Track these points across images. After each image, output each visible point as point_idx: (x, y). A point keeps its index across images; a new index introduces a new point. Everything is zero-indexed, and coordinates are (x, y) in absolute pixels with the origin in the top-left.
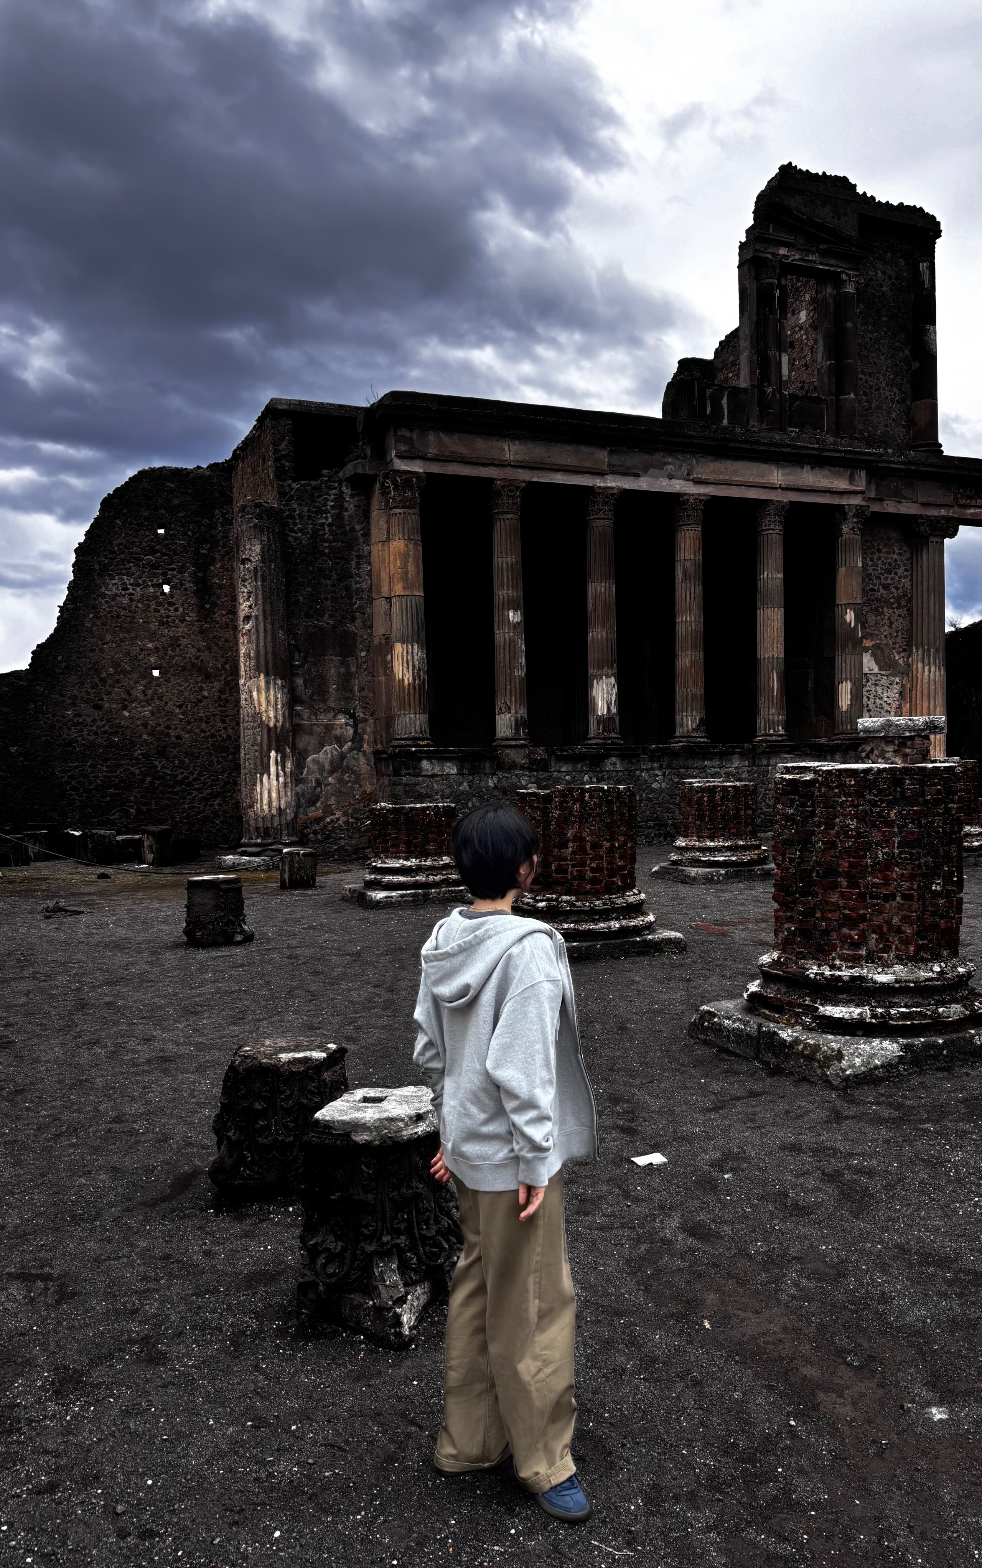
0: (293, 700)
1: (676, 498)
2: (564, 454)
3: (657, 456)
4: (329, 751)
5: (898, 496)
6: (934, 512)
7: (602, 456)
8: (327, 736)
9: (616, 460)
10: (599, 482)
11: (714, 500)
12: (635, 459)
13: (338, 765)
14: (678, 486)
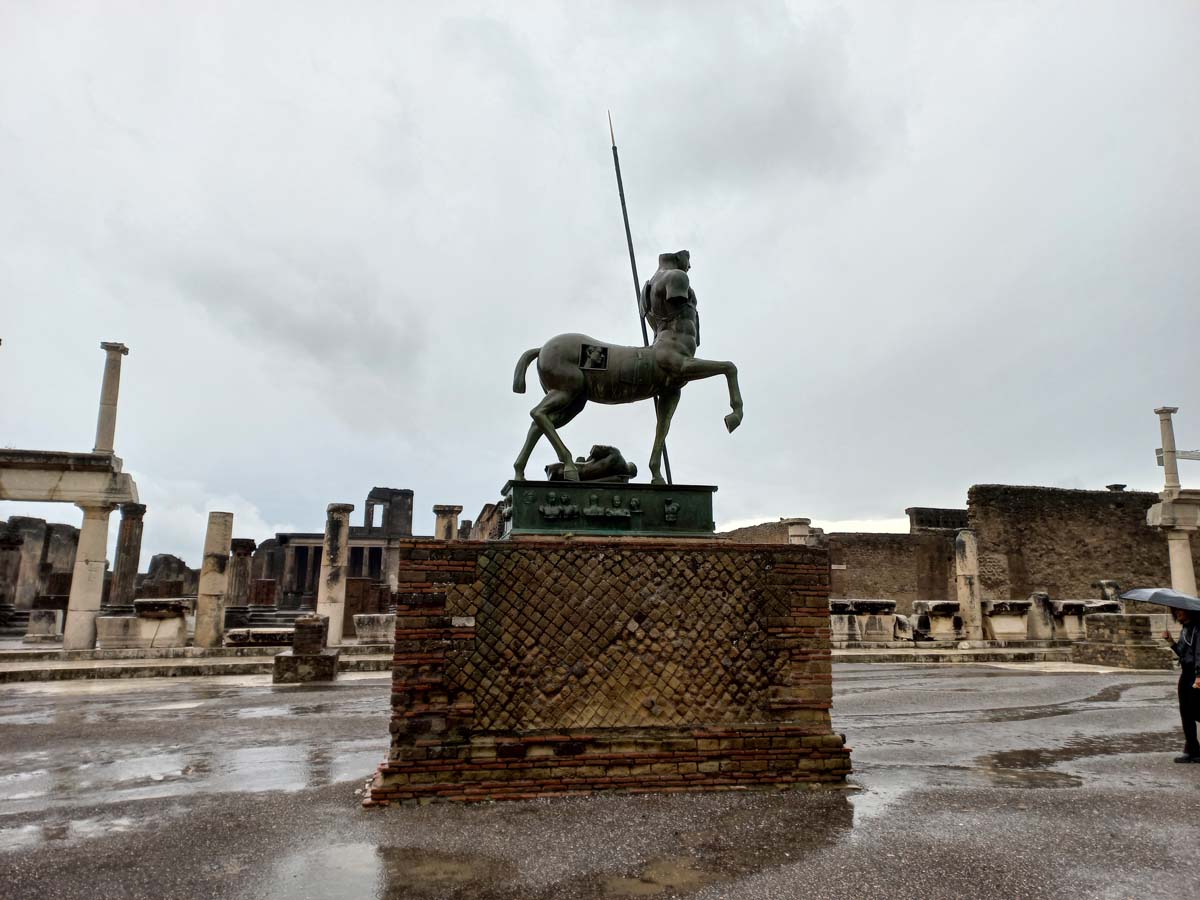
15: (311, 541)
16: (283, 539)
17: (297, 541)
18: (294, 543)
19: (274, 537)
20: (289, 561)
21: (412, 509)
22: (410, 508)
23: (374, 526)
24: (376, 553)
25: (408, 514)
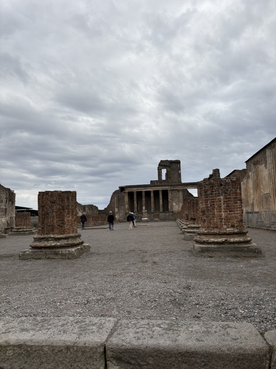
0: (119, 210)
1: (150, 191)
2: (140, 188)
3: (148, 188)
4: (122, 214)
5: (176, 188)
6: (180, 189)
7: (143, 188)
8: (122, 212)
9: (144, 188)
10: (143, 190)
11: (154, 191)
12: (146, 188)
13: (122, 215)
14: (150, 190)
15: (135, 189)
16: (122, 189)
17: (128, 189)
18: (127, 191)
19: (118, 189)
20: (126, 199)
21: (180, 170)
22: (179, 169)
23: (163, 179)
24: (165, 193)
25: (178, 172)
